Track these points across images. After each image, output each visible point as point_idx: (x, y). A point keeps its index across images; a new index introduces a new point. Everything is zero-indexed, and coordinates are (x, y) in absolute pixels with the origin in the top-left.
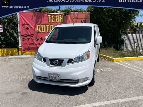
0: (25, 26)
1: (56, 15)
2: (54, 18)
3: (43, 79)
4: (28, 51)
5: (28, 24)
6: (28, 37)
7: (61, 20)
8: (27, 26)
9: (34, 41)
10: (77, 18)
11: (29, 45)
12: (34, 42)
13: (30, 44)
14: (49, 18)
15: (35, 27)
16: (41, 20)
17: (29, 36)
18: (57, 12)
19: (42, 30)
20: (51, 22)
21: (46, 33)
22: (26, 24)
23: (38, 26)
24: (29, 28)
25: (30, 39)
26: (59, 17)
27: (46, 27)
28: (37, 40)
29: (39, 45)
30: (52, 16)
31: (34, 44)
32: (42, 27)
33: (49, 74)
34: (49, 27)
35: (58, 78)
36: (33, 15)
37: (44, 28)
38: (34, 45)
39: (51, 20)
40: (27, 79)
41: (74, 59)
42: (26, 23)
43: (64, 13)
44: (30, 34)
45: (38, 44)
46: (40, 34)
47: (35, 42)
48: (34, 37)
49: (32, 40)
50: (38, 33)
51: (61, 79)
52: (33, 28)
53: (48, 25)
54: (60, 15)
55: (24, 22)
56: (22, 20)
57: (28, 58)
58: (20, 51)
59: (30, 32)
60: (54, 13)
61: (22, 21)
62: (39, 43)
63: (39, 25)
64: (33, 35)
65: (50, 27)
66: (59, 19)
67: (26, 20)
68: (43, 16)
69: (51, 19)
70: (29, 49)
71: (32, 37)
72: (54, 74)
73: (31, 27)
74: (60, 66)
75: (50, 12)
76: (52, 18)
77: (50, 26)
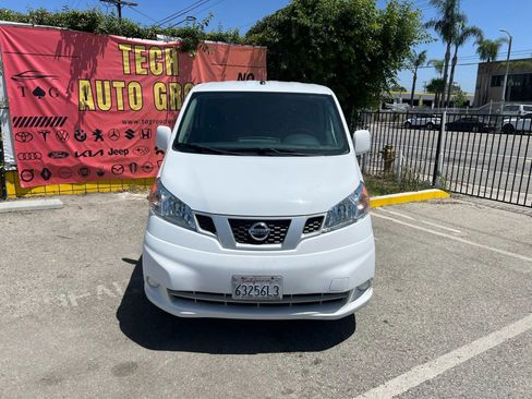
0: (29, 82)
1: (151, 47)
2: (144, 59)
3: (198, 301)
4: (42, 181)
5: (40, 77)
6: (43, 128)
7: (168, 65)
8: (37, 83)
9: (70, 143)
10: (224, 64)
11: (47, 160)
12: (67, 147)
13: (50, 155)
14: (126, 59)
15: (72, 88)
16: (95, 62)
17: (47, 121)
18: (153, 37)
19: (100, 100)
20: (134, 74)
21: (113, 113)
22: (30, 74)
23: (81, 86)
24: (47, 93)
25: (53, 134)
26: (164, 55)
27: (113, 89)
28: (79, 138)
29: (88, 158)
30: (138, 51)
31: (67, 155)
32: (99, 90)
33: (234, 279)
34: (125, 89)
35: (272, 292)
36: (60, 43)
37: (108, 93)
38: (70, 157)
39: (132, 63)
40: (100, 298)
41: (325, 215)
42: (34, 70)
43: (181, 43)
44: (49, 115)
45: (83, 154)
46: (93, 115)
47: (72, 145)
48: (69, 127)
49: (61, 139)
50: (82, 112)
51: (284, 296)
52: (63, 91)
53: (122, 84)
54: (165, 47)
55: (22, 68)
56: (15, 57)
57: (53, 209)
58: (11, 183)
59: (50, 107)
60: (145, 41)
61: (12, 62)
62: (90, 152)
63: (87, 83)
64: (62, 121)
65: (131, 91)
66: (164, 64)
67: (29, 57)
68: (103, 50)
69: (132, 61)
70: (46, 174)
71: (58, 128)
72: (255, 279)
73: (52, 88)
74: (279, 246)
75: (127, 36)
76: (137, 57)
77: (131, 86)
